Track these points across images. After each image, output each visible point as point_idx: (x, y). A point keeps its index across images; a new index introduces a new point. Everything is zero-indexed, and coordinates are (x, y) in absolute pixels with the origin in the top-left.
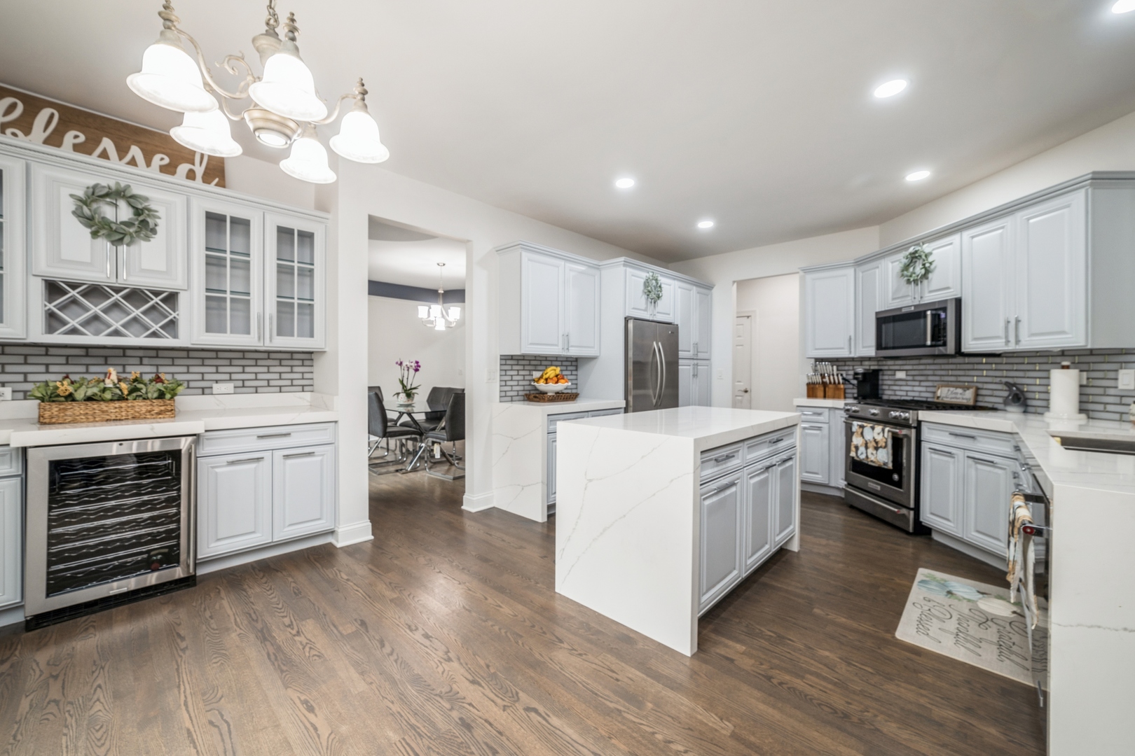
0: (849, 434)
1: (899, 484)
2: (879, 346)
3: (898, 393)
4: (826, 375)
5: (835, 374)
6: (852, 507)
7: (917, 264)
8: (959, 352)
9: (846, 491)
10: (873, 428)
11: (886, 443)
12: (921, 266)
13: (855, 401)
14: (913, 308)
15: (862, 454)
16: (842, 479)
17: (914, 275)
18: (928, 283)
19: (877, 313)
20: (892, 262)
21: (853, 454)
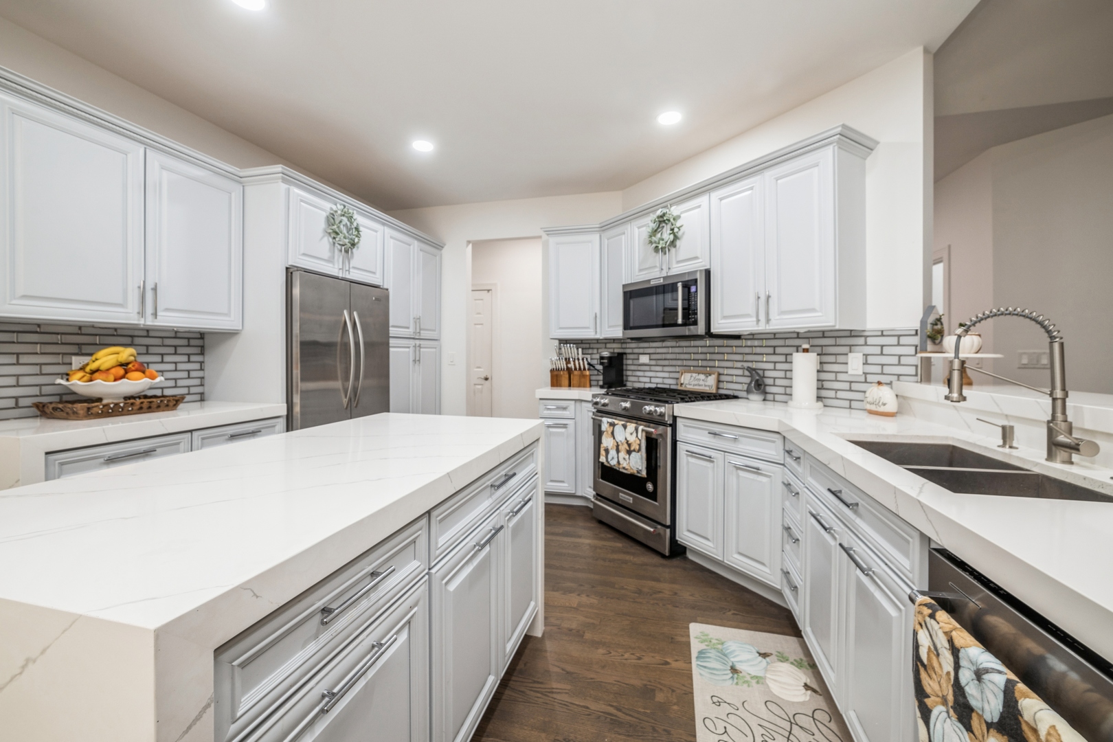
0: (598, 434)
1: (653, 496)
2: (627, 326)
3: (642, 379)
4: (571, 359)
5: (580, 358)
6: (601, 522)
7: (664, 229)
8: (709, 334)
9: (594, 504)
10: (625, 427)
11: (640, 445)
12: (669, 232)
13: (603, 391)
14: (662, 280)
15: (613, 458)
16: (590, 487)
17: (661, 242)
18: (676, 251)
19: (624, 286)
20: (639, 228)
21: (602, 459)
